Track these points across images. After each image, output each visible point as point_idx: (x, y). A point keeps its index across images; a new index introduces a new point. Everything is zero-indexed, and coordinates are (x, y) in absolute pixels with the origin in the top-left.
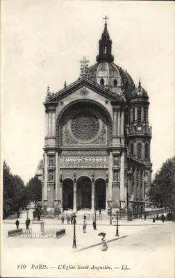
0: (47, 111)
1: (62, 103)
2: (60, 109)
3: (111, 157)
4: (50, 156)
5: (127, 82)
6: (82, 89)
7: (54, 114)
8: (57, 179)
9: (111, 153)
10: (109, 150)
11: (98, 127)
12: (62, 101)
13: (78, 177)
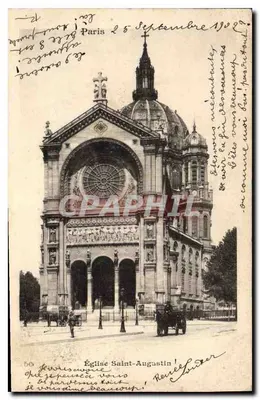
0: (46, 159)
1: (68, 145)
2: (65, 153)
3: (142, 225)
4: (51, 227)
5: (177, 127)
6: (97, 122)
7: (55, 163)
8: (61, 262)
9: (142, 220)
10: (140, 214)
11: (123, 182)
12: (68, 142)
13: (93, 258)
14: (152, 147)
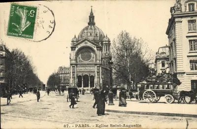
0: (72, 50)
2: (77, 49)
3: (96, 67)
4: (73, 67)
6: (85, 42)
8: (76, 76)
10: (96, 65)
11: (91, 56)
12: (78, 46)
13: (84, 75)
14: (99, 49)
